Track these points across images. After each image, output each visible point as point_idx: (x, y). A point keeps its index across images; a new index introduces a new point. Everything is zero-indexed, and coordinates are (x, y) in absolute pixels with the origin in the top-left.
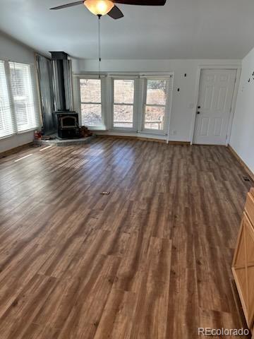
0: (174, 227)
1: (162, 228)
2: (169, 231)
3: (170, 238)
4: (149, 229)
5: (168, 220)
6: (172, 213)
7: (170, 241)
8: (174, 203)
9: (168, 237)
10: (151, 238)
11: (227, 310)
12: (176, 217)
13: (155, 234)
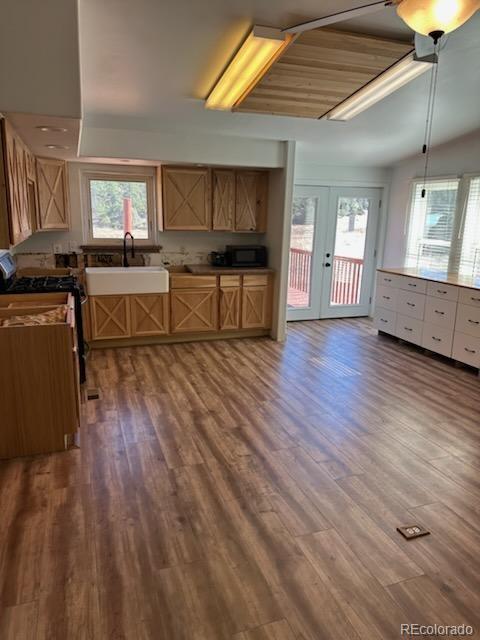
0: (175, 494)
1: (195, 482)
2: (180, 481)
3: (172, 470)
4: (216, 473)
5: (195, 505)
6: (194, 530)
7: (170, 466)
8: (207, 572)
9: (176, 471)
10: (202, 462)
11: (94, 425)
12: (181, 520)
13: (201, 469)
